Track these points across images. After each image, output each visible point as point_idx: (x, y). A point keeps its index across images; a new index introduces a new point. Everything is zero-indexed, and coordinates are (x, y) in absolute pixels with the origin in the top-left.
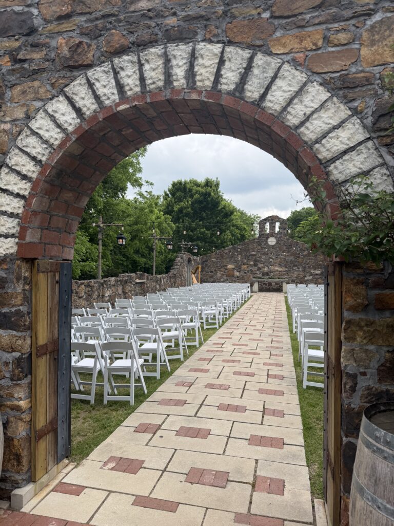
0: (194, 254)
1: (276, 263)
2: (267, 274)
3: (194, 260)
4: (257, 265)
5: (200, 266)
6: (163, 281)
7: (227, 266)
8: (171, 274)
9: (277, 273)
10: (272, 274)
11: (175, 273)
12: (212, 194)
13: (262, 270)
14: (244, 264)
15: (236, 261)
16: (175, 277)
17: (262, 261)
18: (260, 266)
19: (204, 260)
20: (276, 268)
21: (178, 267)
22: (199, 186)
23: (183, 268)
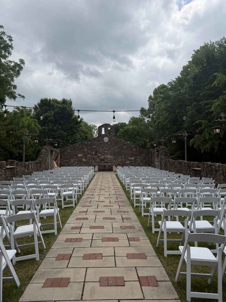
0: (55, 147)
1: (109, 153)
2: (103, 160)
3: (55, 151)
4: (97, 154)
5: (59, 155)
6: (30, 166)
7: (77, 155)
8: (37, 161)
9: (109, 159)
10: (106, 160)
11: (41, 160)
12: (68, 109)
13: (100, 157)
14: (88, 154)
15: (84, 152)
16: (40, 163)
17: (100, 152)
18: (99, 155)
19: (62, 151)
20: (109, 157)
21: (43, 156)
22: (59, 104)
23: (47, 157)
